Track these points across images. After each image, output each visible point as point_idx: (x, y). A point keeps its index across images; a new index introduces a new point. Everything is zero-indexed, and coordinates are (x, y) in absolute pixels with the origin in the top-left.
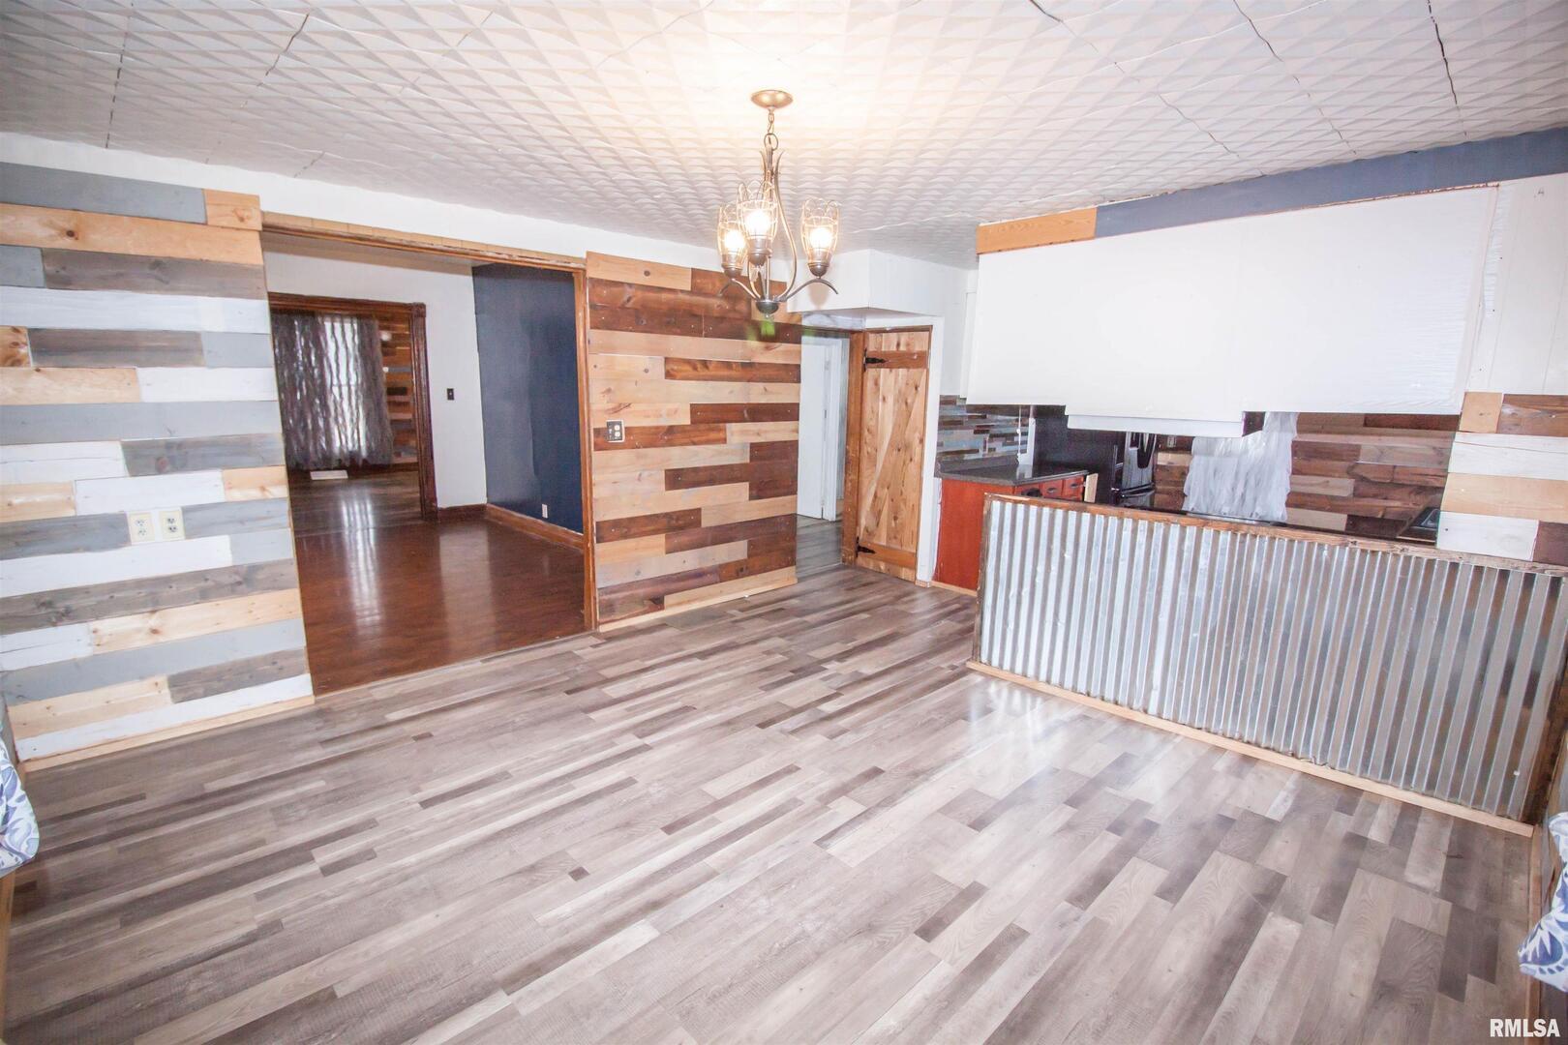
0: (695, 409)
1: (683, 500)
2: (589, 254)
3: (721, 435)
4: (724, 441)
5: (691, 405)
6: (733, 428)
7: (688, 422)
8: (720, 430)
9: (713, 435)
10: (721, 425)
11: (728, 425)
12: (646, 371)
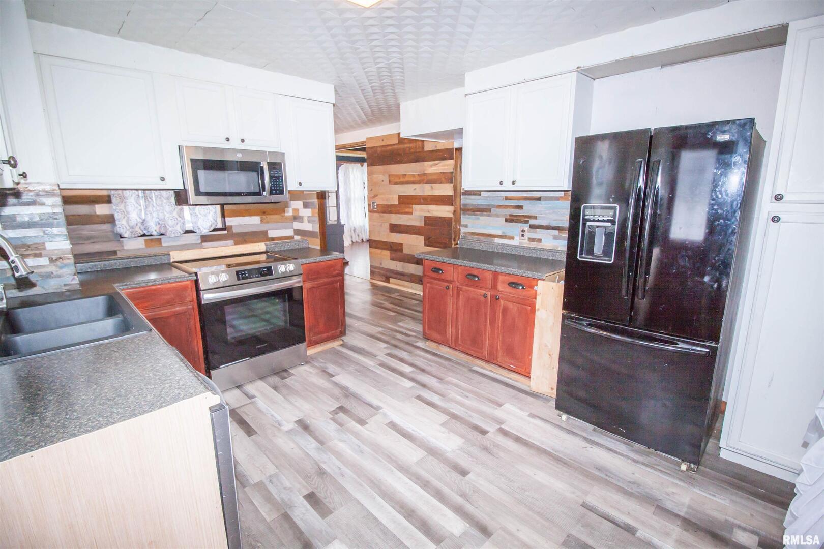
0: (400, 197)
1: (396, 238)
2: (367, 138)
3: (410, 210)
4: (411, 213)
5: (399, 196)
6: (417, 208)
7: (397, 203)
8: (409, 208)
9: (407, 210)
10: (411, 205)
11: (413, 206)
12: (383, 181)
